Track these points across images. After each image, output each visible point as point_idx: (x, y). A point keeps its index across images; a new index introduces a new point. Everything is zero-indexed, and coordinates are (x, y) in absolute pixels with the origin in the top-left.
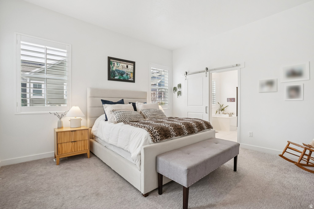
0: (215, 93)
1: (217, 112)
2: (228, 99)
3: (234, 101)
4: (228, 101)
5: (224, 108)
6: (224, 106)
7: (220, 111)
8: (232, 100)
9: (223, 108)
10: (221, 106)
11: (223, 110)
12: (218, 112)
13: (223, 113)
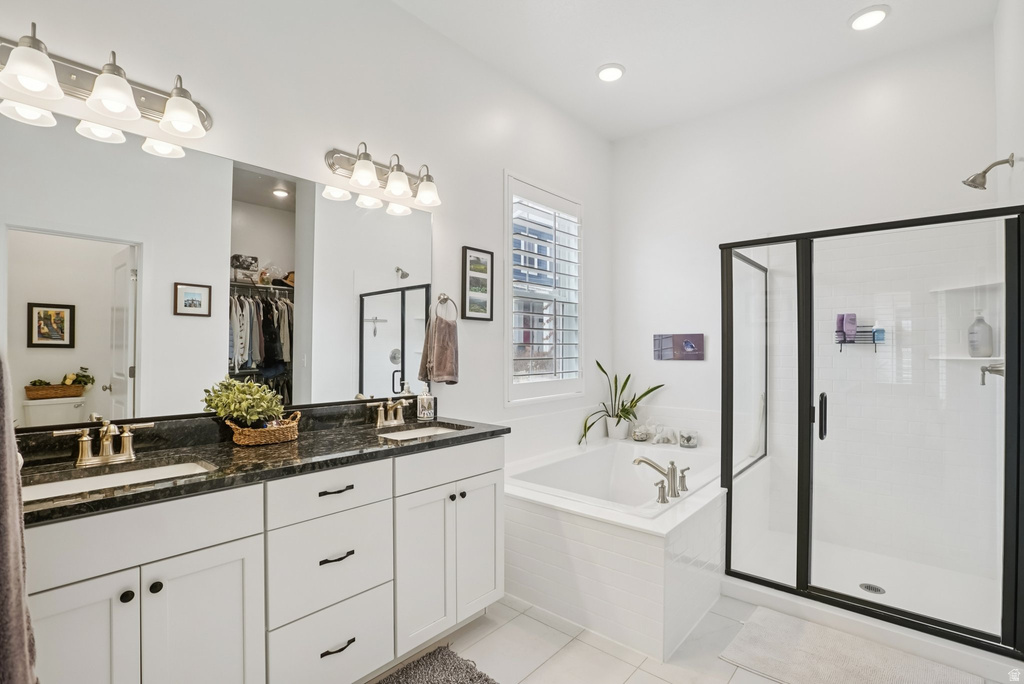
0: (574, 298)
1: (587, 429)
2: (659, 339)
3: (699, 355)
4: (659, 356)
5: (634, 402)
6: (637, 388)
7: (612, 421)
8: (689, 347)
9: (626, 397)
10: (619, 386)
11: (626, 412)
12: (596, 431)
13: (630, 435)
